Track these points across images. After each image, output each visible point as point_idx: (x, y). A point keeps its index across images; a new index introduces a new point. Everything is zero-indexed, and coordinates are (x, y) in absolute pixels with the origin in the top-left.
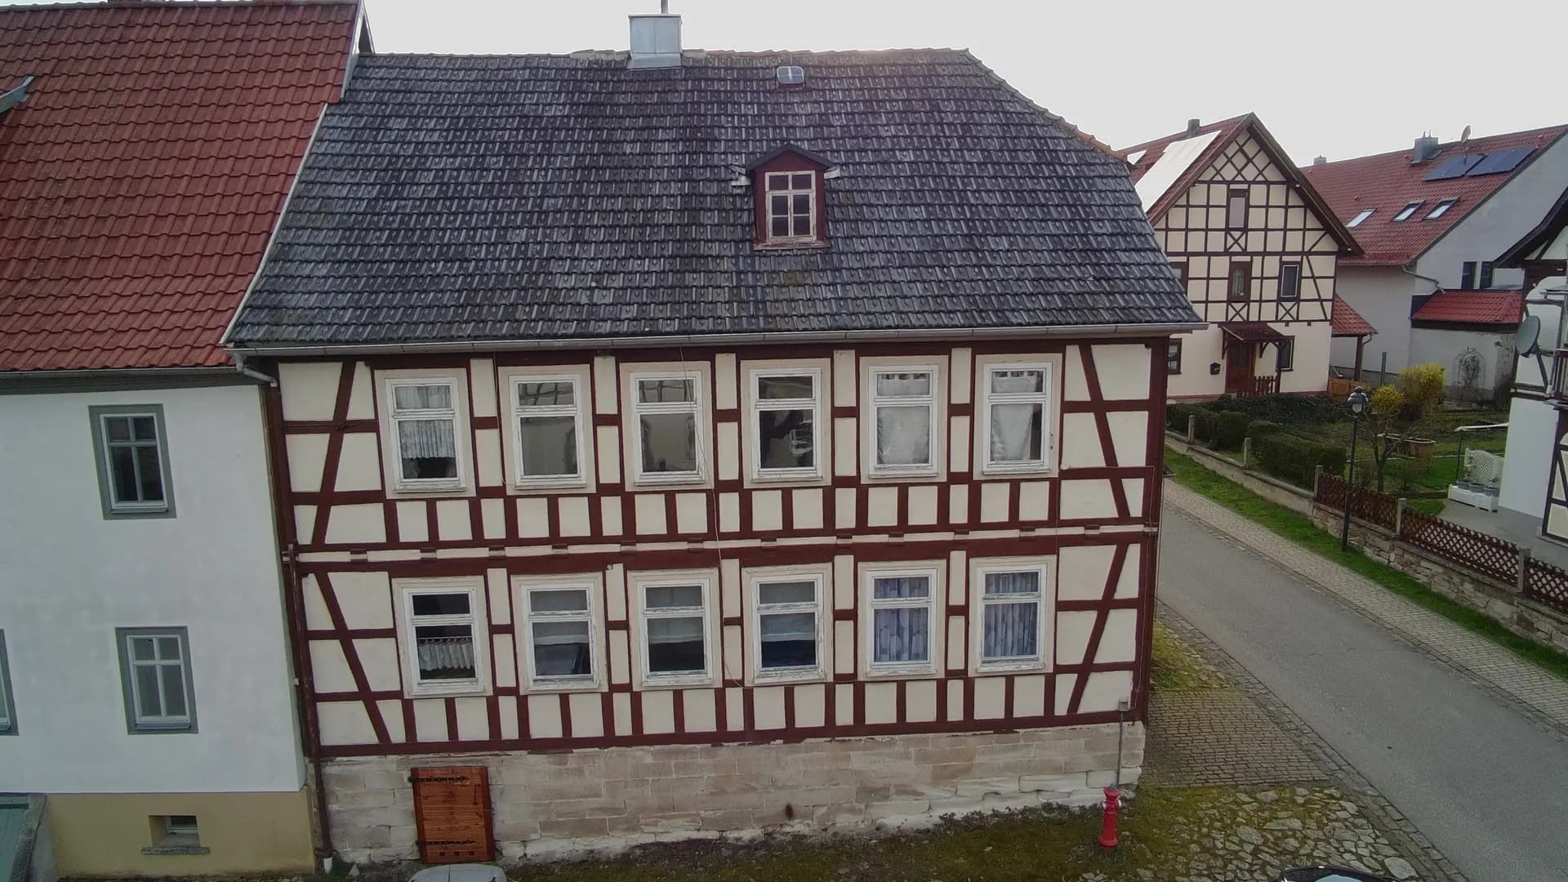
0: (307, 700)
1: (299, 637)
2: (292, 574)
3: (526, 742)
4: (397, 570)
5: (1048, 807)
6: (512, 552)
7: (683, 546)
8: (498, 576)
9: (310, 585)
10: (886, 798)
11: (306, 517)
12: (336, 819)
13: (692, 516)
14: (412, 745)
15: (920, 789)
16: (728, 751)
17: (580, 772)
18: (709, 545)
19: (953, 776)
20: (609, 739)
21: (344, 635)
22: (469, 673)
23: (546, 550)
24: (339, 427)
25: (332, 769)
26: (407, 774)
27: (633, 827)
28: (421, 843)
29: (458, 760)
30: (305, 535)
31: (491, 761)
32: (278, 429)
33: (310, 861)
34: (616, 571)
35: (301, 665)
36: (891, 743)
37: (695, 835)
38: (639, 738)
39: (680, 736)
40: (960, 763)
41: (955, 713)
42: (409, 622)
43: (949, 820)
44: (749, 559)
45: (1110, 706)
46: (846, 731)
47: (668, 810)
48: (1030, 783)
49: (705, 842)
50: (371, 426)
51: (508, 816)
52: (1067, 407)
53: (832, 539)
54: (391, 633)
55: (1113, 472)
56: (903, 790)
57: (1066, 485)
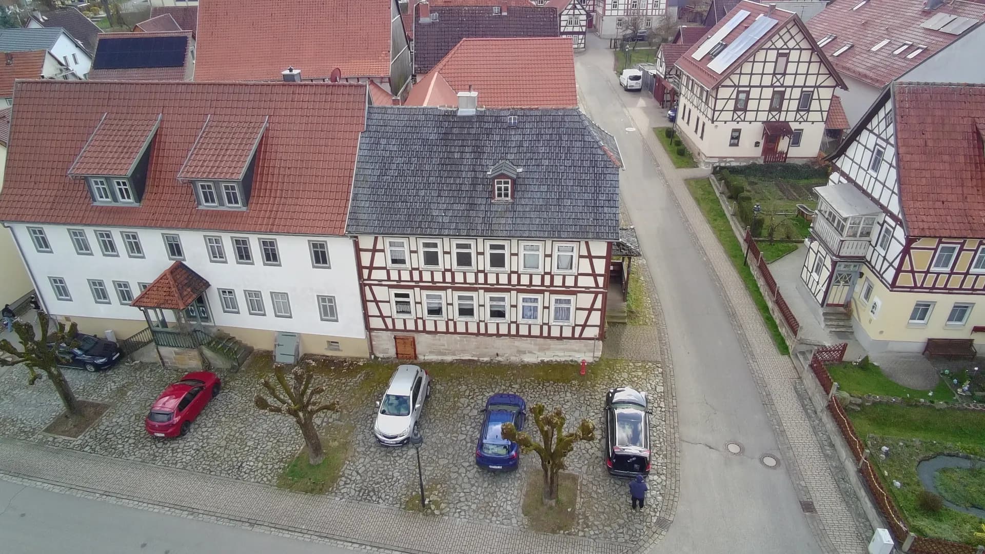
0: (366, 317)
1: (364, 302)
2: (362, 287)
3: (424, 331)
4: (390, 287)
5: (572, 361)
6: (421, 284)
7: (468, 286)
8: (417, 290)
9: (367, 288)
10: (525, 353)
11: (366, 272)
12: (374, 346)
13: (471, 278)
14: (394, 330)
15: (534, 352)
16: (480, 338)
17: (440, 340)
18: (475, 286)
19: (544, 350)
20: (447, 332)
21: (377, 302)
22: (410, 312)
23: (431, 284)
24: (374, 251)
25: (373, 334)
26: (393, 336)
27: (454, 355)
28: (397, 354)
29: (406, 334)
30: (366, 276)
31: (416, 335)
32: (358, 250)
33: (368, 356)
34: (449, 291)
35: (365, 308)
36: (527, 340)
37: (471, 358)
38: (455, 333)
39: (467, 333)
40: (546, 347)
41: (545, 334)
42: (393, 299)
43: (542, 361)
44: (486, 290)
45: (592, 336)
46: (514, 336)
47: (464, 351)
48: (567, 354)
49: (473, 360)
50: (383, 251)
51: (419, 349)
52: (581, 257)
53: (510, 287)
54: (389, 302)
55: (594, 275)
56: (530, 352)
57: (580, 277)
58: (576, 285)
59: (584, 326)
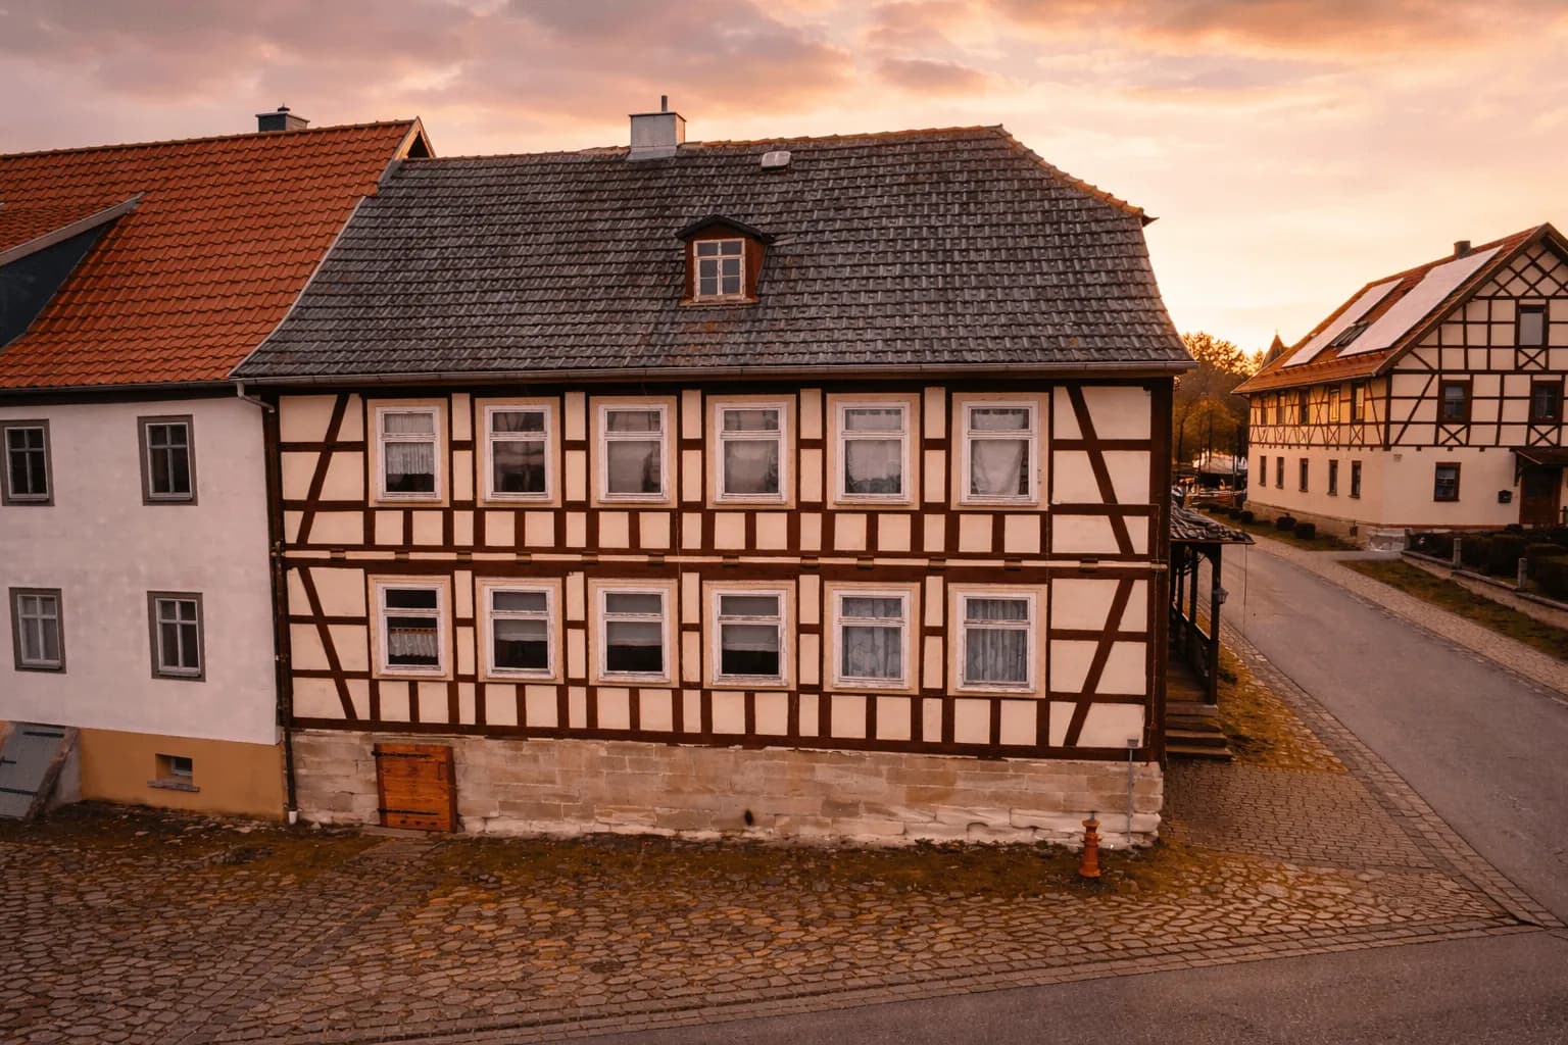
0: (285, 675)
1: (283, 621)
2: (279, 566)
3: (481, 728)
4: (371, 568)
5: (1042, 844)
6: (476, 556)
7: (645, 559)
8: (463, 577)
9: (294, 577)
10: (855, 814)
11: (293, 521)
12: (300, 782)
13: (655, 532)
14: (375, 723)
15: (894, 809)
16: (681, 752)
17: (535, 759)
18: (669, 559)
19: (931, 799)
20: (562, 731)
21: (320, 620)
22: (433, 661)
23: (512, 557)
24: (328, 447)
25: (299, 739)
26: (369, 748)
27: (586, 815)
28: (383, 811)
29: (417, 738)
30: (291, 537)
31: (452, 740)
32: (275, 448)
34: (576, 580)
35: (283, 645)
36: (862, 759)
37: (648, 830)
38: (592, 732)
39: (635, 733)
40: (939, 787)
41: (932, 733)
42: (381, 614)
43: (923, 845)
44: (707, 573)
45: (1117, 741)
46: (810, 742)
47: (622, 803)
48: (1024, 817)
49: (660, 837)
50: (361, 446)
51: (470, 793)
52: (1056, 445)
53: (797, 560)
54: (364, 621)
55: (1112, 509)
56: (874, 809)
57: (1057, 520)
58: (1046, 550)
59: (1086, 699)
